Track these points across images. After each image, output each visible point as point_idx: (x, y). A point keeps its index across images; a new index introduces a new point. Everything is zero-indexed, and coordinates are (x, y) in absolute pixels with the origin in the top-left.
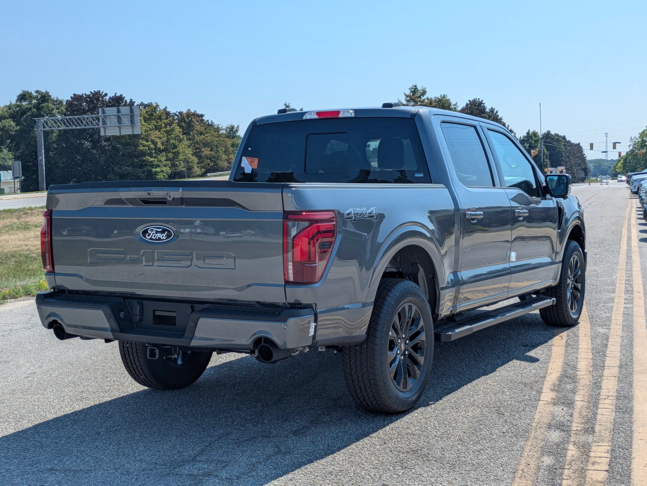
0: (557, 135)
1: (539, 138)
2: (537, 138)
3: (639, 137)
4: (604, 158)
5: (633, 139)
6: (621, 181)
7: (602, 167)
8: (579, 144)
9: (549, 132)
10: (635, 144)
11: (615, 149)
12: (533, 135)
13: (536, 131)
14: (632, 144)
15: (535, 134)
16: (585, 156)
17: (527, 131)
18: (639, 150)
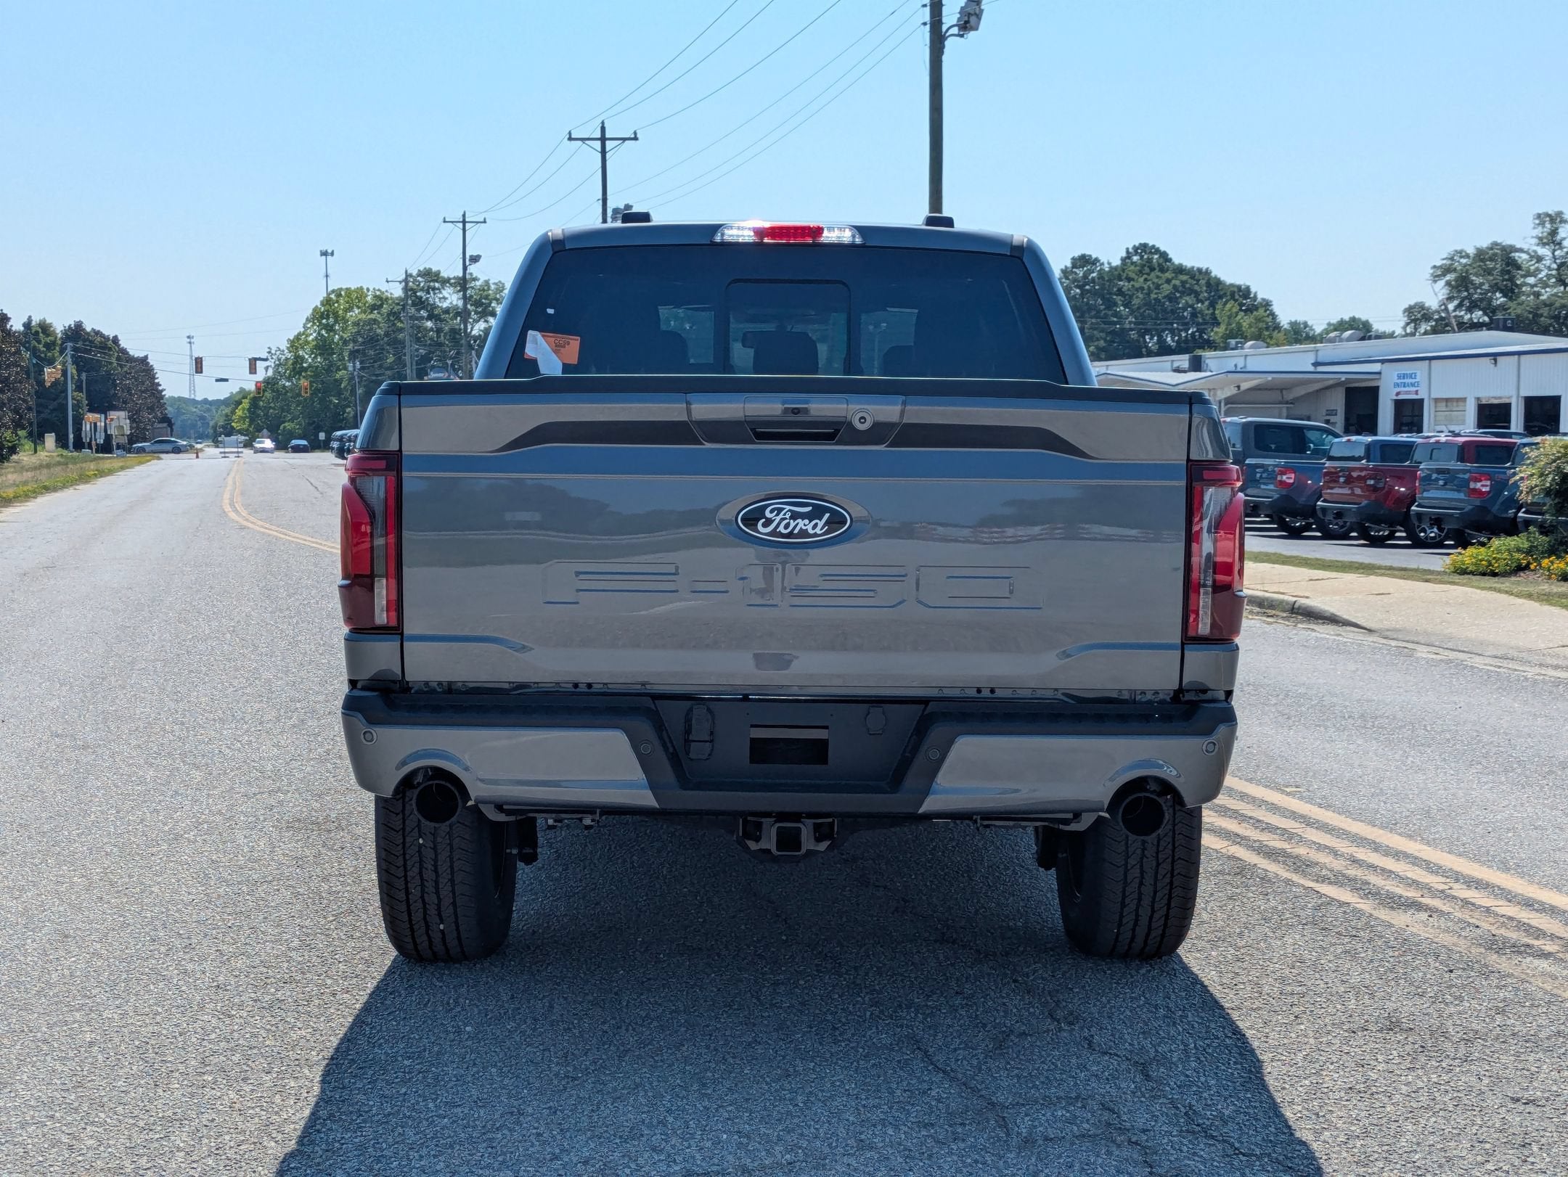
0: (97, 333)
1: (56, 337)
2: (52, 338)
3: (288, 348)
4: (187, 396)
5: (273, 352)
6: (264, 451)
7: (184, 417)
8: (146, 357)
9: (79, 326)
10: (280, 365)
11: (255, 373)
12: (40, 330)
13: (48, 321)
14: (273, 365)
15: (45, 328)
16: (160, 388)
17: (25, 320)
18: (289, 379)
